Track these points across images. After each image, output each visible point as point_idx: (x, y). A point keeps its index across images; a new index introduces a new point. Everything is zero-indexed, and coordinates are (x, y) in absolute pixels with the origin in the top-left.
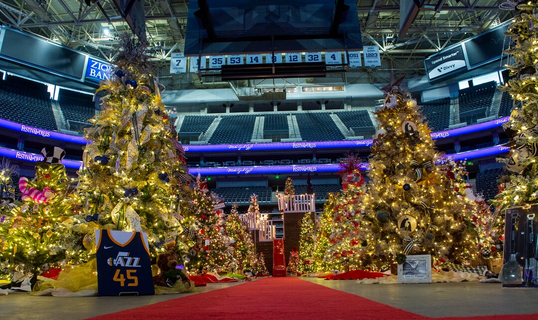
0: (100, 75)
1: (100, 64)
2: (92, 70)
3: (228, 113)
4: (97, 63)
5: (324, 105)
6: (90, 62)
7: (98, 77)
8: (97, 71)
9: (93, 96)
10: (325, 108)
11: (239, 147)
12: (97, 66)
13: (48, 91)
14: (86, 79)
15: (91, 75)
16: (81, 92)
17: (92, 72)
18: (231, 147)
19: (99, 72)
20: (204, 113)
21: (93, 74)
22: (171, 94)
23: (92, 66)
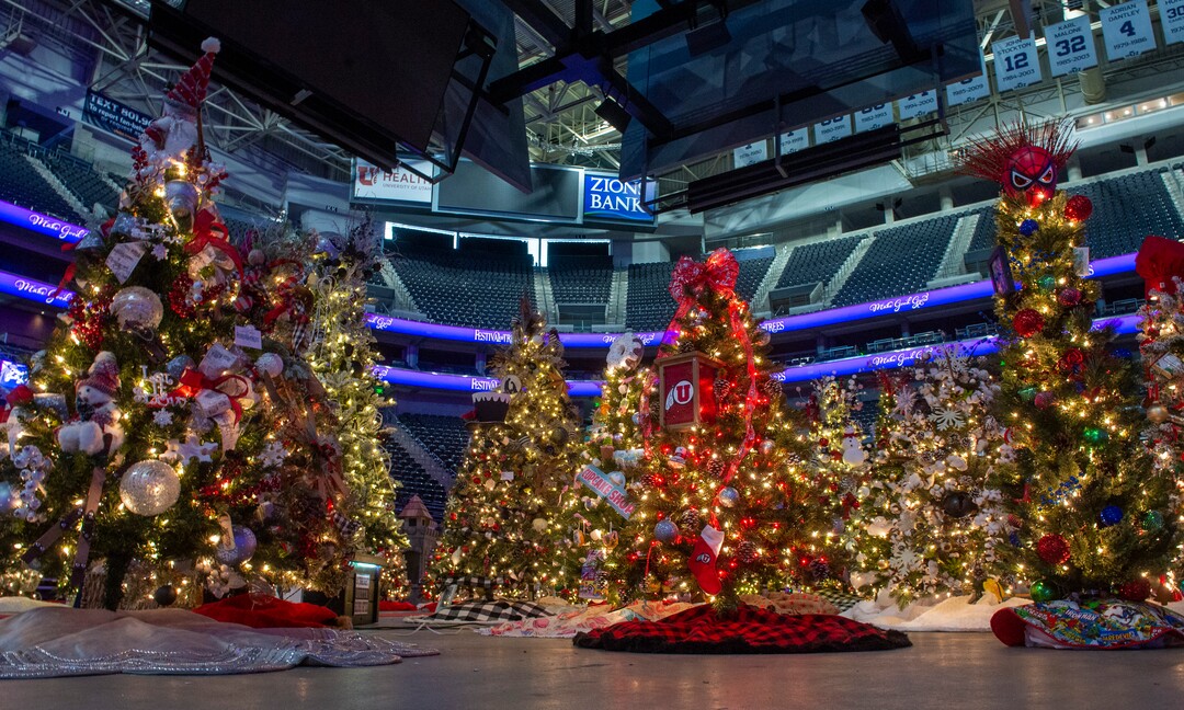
0: (610, 203)
1: (607, 180)
2: (594, 196)
3: (891, 223)
4: (600, 180)
5: (1144, 152)
6: (589, 182)
7: (608, 206)
8: (604, 196)
9: (607, 244)
10: (1146, 159)
11: (897, 304)
12: (602, 185)
13: (529, 253)
14: (585, 217)
15: (593, 206)
16: (585, 241)
17: (594, 201)
18: (877, 307)
19: (608, 198)
20: (836, 235)
21: (597, 204)
22: (759, 207)
23: (593, 189)
